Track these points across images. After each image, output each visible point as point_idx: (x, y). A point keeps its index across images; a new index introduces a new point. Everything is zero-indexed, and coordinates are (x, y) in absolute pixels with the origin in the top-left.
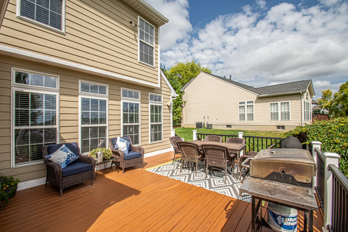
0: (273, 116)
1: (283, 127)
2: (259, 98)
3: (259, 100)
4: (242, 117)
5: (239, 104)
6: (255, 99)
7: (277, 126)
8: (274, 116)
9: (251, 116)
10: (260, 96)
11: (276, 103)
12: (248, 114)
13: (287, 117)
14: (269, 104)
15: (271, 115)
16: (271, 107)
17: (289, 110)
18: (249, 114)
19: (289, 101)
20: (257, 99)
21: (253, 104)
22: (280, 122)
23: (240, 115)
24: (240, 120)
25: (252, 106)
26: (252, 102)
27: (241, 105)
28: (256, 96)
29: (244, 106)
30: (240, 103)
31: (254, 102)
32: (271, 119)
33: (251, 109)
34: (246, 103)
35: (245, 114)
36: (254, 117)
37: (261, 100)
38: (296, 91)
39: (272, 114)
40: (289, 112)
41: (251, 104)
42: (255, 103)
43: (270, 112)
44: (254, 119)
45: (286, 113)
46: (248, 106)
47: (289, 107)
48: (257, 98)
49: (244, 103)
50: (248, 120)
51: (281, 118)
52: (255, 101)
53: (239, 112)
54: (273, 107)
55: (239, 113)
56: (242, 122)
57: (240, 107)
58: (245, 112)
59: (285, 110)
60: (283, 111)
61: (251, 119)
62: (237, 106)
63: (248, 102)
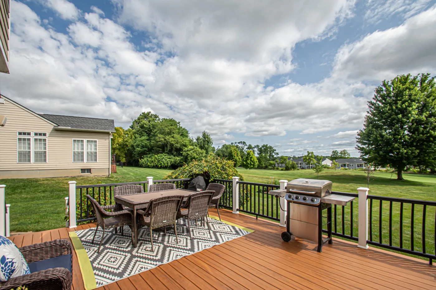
0: (76, 156)
1: (89, 170)
2: (57, 130)
3: (55, 133)
4: (24, 156)
5: (18, 135)
6: (50, 131)
7: (82, 169)
8: (79, 156)
9: (42, 156)
10: (59, 127)
11: (81, 141)
12: (36, 153)
13: (93, 158)
14: (71, 140)
15: (74, 156)
16: (74, 144)
17: (96, 150)
18: (39, 152)
19: (97, 140)
20: (54, 131)
21: (47, 139)
22: (86, 164)
23: (19, 153)
24: (19, 161)
25: (45, 140)
26: (45, 135)
27: (22, 137)
28: (53, 127)
29: (29, 140)
30: (20, 134)
31: (47, 135)
32: (74, 160)
33: (43, 146)
34: (32, 134)
35: (30, 152)
36: (47, 158)
37: (59, 133)
38: (105, 130)
39: (76, 154)
40: (96, 152)
41: (42, 137)
42: (49, 136)
43: (73, 151)
44: (47, 160)
45: (92, 154)
46: (36, 140)
47: (96, 147)
48: (52, 130)
49: (29, 134)
50: (35, 161)
51: (87, 159)
52: (49, 133)
53: (18, 148)
54: (76, 145)
55: (18, 150)
56: (25, 165)
57: (20, 139)
58: (29, 148)
59: (91, 150)
60: (89, 150)
61: (41, 161)
62: (15, 138)
63: (36, 134)
